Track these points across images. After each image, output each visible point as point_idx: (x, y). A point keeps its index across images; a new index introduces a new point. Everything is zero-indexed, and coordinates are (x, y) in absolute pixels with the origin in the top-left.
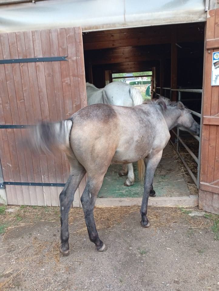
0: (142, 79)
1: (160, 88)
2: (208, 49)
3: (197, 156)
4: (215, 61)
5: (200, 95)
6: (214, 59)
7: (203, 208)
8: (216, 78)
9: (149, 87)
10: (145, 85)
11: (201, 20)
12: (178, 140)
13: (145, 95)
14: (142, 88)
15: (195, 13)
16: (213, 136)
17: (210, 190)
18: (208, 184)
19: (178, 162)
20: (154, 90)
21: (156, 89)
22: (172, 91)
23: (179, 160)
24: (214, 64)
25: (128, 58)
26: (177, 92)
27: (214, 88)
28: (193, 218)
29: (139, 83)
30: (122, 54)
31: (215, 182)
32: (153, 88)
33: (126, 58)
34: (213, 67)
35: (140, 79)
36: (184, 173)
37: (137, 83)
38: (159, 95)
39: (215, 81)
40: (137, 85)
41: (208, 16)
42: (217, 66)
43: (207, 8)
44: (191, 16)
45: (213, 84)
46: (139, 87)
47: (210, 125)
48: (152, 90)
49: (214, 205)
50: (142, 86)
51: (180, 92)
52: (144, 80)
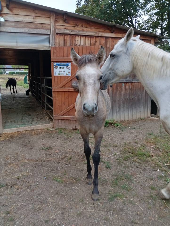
0: (20, 70)
1: (34, 77)
2: (52, 61)
3: (52, 107)
4: (55, 66)
5: (51, 79)
6: (54, 65)
7: (56, 127)
8: (56, 73)
9: (26, 76)
10: (23, 75)
11: (49, 49)
12: (45, 104)
13: (23, 82)
14: (20, 77)
15: (46, 47)
16: (56, 96)
17: (57, 118)
18: (56, 116)
19: (46, 115)
20: (31, 78)
21: (32, 78)
22: (41, 78)
23: (47, 114)
24: (55, 67)
25: (11, 56)
26: (44, 79)
27: (55, 77)
28: (51, 131)
29: (17, 73)
30: (7, 53)
31: (59, 114)
32: (30, 77)
33: (10, 56)
34: (54, 68)
35: (18, 71)
36: (49, 118)
37: (15, 73)
38: (34, 81)
39: (55, 74)
40: (16, 75)
41: (51, 49)
42: (56, 68)
43: (50, 45)
44: (45, 47)
45: (55, 75)
46: (18, 76)
47: (55, 91)
48: (29, 78)
49: (60, 125)
50: (21, 76)
51: (45, 79)
52: (21, 71)
